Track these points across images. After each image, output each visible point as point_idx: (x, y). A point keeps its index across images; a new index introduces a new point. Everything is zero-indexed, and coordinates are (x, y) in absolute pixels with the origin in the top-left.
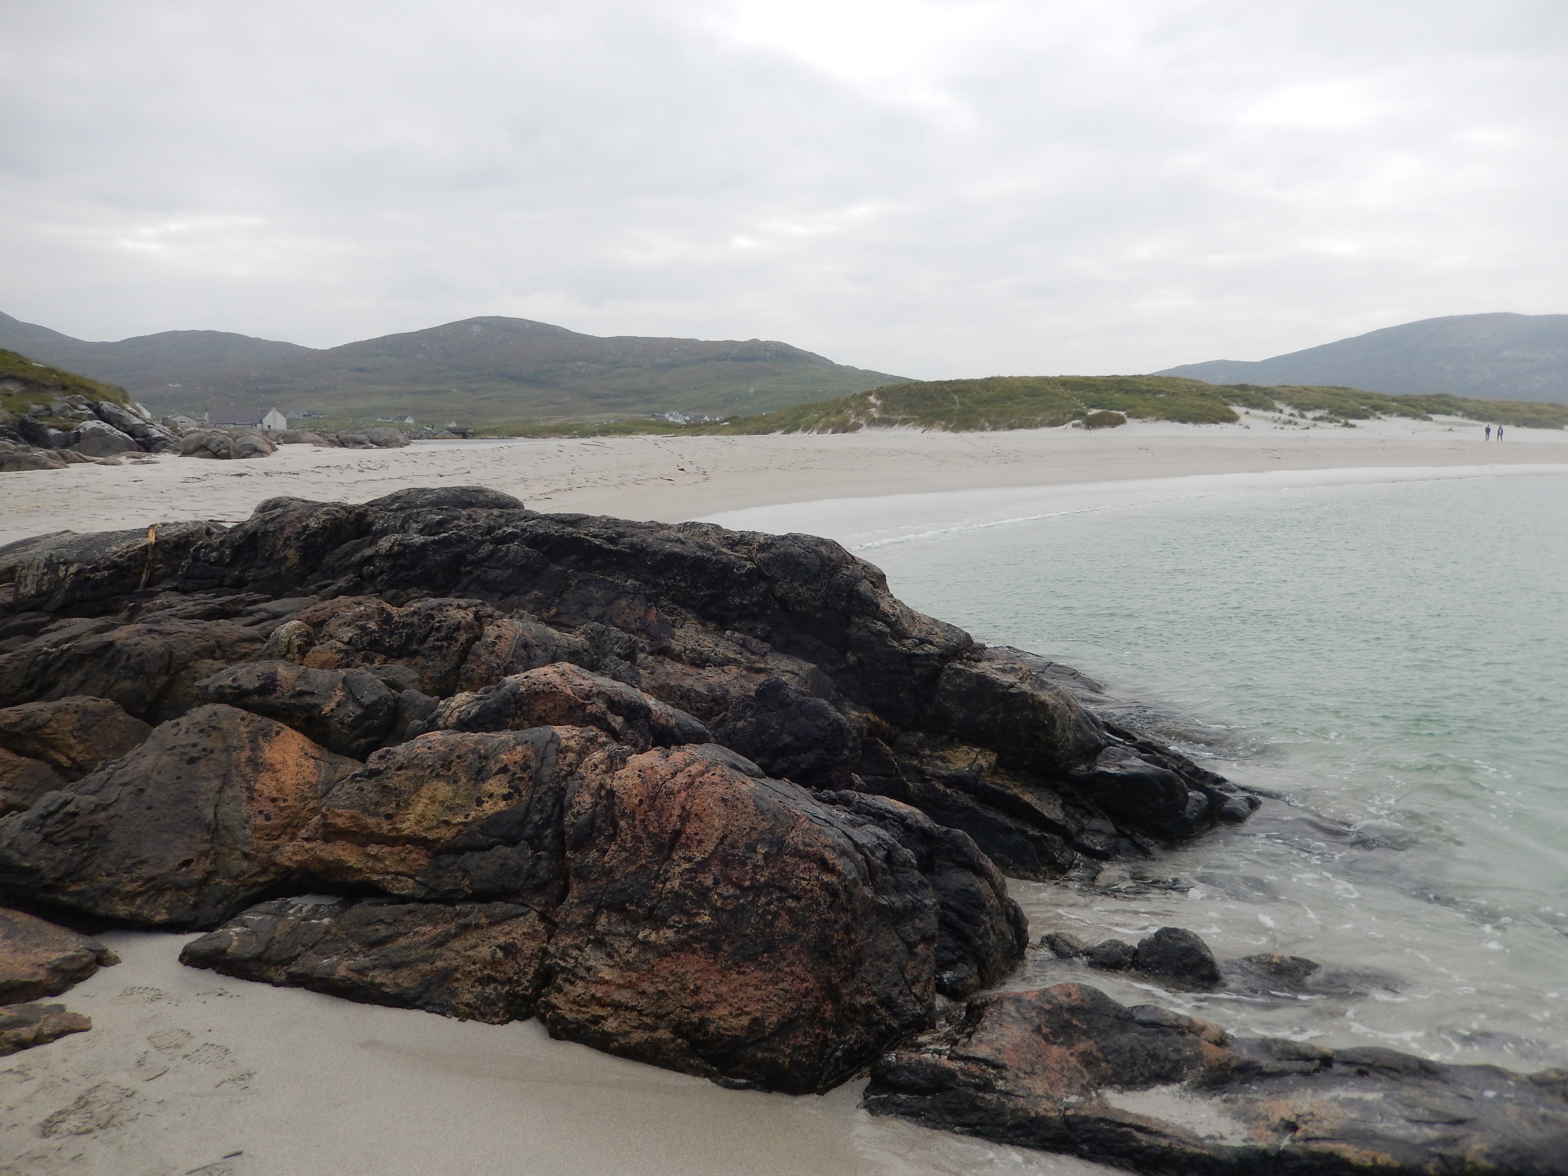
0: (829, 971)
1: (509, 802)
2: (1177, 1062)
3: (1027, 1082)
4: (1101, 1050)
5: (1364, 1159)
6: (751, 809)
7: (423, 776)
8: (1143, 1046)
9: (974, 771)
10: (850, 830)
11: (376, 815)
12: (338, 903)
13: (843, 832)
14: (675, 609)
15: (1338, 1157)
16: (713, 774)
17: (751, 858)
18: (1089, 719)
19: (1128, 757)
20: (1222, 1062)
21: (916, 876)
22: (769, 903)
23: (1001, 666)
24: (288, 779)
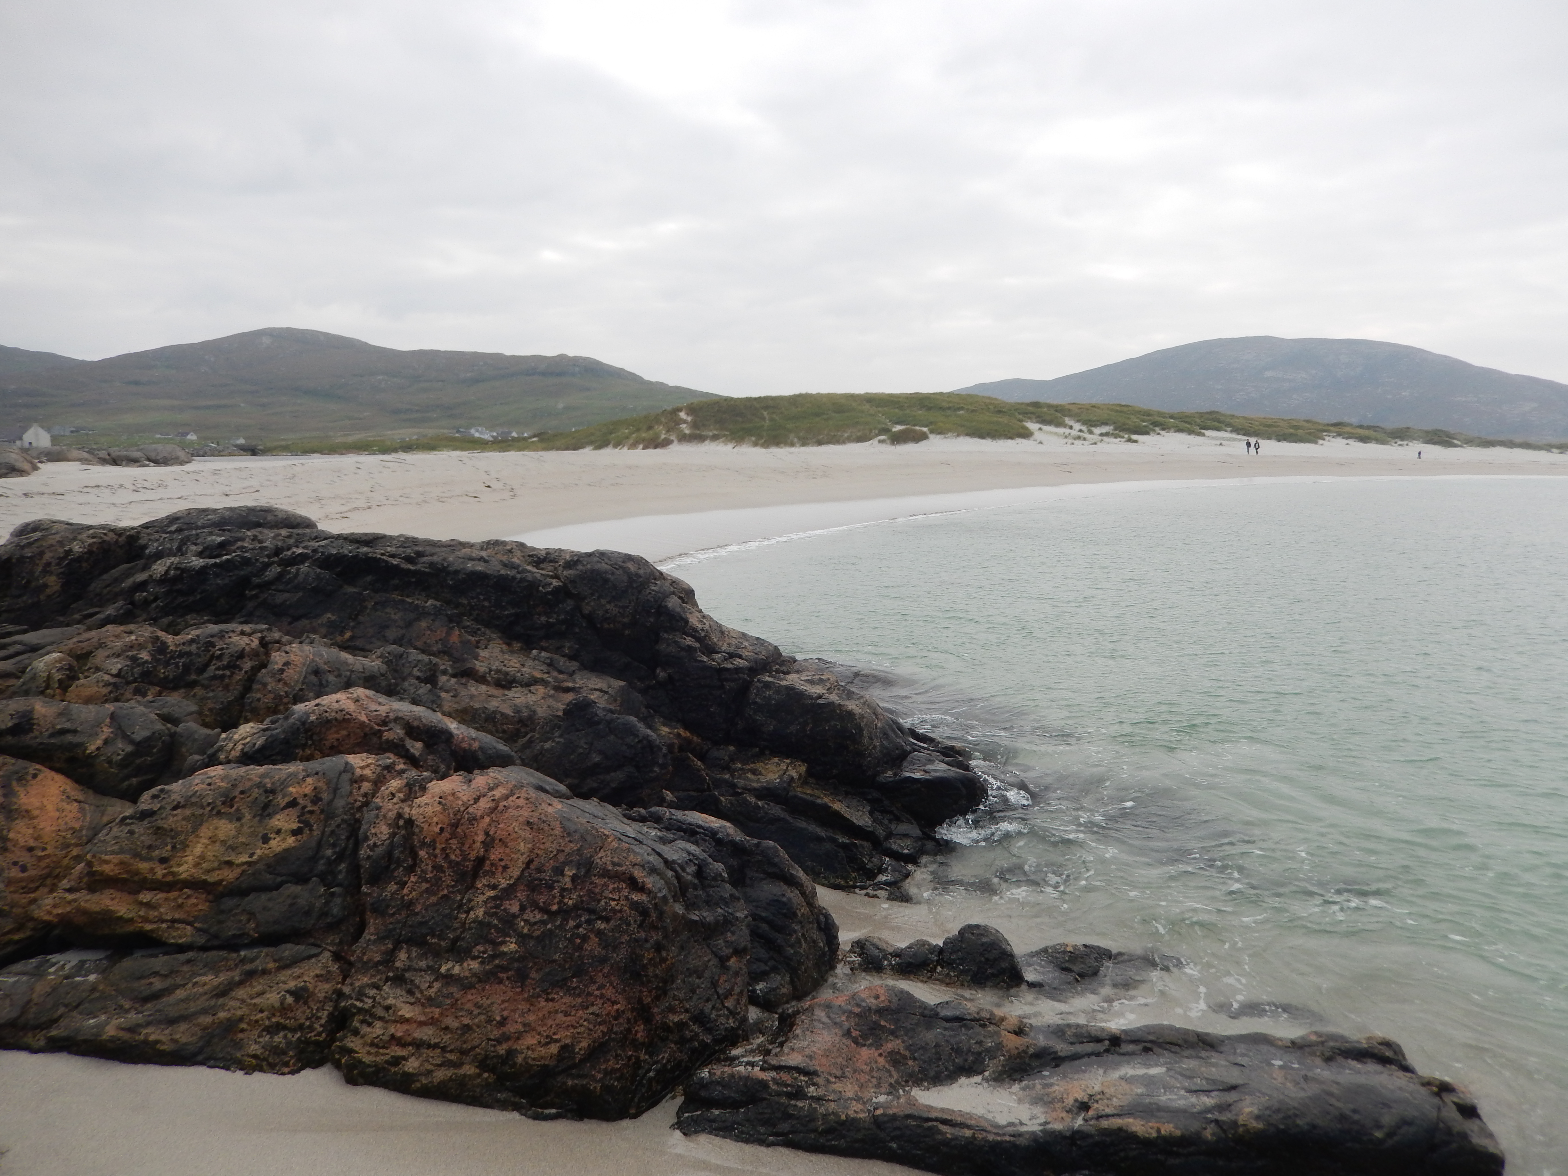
0: (641, 991)
1: (299, 837)
2: (979, 1053)
3: (838, 1086)
4: (907, 1048)
5: (1150, 1130)
6: (558, 831)
7: (202, 815)
8: (947, 1041)
9: (785, 782)
10: (660, 848)
11: (149, 859)
12: (106, 958)
13: (653, 850)
14: (479, 629)
15: (1126, 1131)
16: (518, 798)
17: (558, 882)
18: (894, 727)
19: (931, 762)
20: (1021, 1050)
21: (728, 889)
22: (578, 926)
23: (809, 678)
24: (48, 825)
